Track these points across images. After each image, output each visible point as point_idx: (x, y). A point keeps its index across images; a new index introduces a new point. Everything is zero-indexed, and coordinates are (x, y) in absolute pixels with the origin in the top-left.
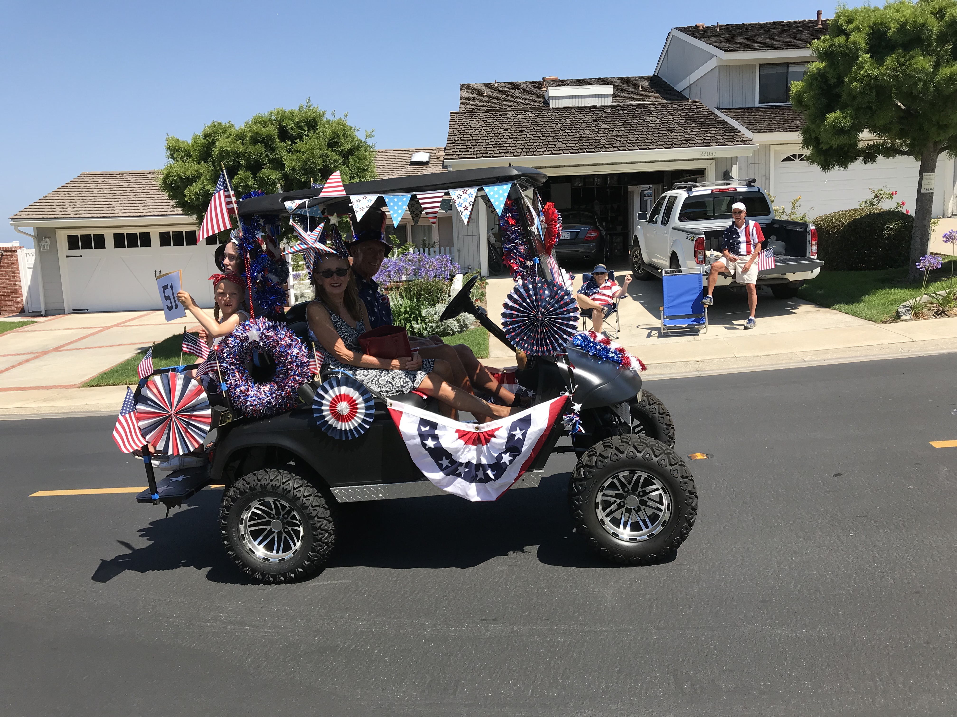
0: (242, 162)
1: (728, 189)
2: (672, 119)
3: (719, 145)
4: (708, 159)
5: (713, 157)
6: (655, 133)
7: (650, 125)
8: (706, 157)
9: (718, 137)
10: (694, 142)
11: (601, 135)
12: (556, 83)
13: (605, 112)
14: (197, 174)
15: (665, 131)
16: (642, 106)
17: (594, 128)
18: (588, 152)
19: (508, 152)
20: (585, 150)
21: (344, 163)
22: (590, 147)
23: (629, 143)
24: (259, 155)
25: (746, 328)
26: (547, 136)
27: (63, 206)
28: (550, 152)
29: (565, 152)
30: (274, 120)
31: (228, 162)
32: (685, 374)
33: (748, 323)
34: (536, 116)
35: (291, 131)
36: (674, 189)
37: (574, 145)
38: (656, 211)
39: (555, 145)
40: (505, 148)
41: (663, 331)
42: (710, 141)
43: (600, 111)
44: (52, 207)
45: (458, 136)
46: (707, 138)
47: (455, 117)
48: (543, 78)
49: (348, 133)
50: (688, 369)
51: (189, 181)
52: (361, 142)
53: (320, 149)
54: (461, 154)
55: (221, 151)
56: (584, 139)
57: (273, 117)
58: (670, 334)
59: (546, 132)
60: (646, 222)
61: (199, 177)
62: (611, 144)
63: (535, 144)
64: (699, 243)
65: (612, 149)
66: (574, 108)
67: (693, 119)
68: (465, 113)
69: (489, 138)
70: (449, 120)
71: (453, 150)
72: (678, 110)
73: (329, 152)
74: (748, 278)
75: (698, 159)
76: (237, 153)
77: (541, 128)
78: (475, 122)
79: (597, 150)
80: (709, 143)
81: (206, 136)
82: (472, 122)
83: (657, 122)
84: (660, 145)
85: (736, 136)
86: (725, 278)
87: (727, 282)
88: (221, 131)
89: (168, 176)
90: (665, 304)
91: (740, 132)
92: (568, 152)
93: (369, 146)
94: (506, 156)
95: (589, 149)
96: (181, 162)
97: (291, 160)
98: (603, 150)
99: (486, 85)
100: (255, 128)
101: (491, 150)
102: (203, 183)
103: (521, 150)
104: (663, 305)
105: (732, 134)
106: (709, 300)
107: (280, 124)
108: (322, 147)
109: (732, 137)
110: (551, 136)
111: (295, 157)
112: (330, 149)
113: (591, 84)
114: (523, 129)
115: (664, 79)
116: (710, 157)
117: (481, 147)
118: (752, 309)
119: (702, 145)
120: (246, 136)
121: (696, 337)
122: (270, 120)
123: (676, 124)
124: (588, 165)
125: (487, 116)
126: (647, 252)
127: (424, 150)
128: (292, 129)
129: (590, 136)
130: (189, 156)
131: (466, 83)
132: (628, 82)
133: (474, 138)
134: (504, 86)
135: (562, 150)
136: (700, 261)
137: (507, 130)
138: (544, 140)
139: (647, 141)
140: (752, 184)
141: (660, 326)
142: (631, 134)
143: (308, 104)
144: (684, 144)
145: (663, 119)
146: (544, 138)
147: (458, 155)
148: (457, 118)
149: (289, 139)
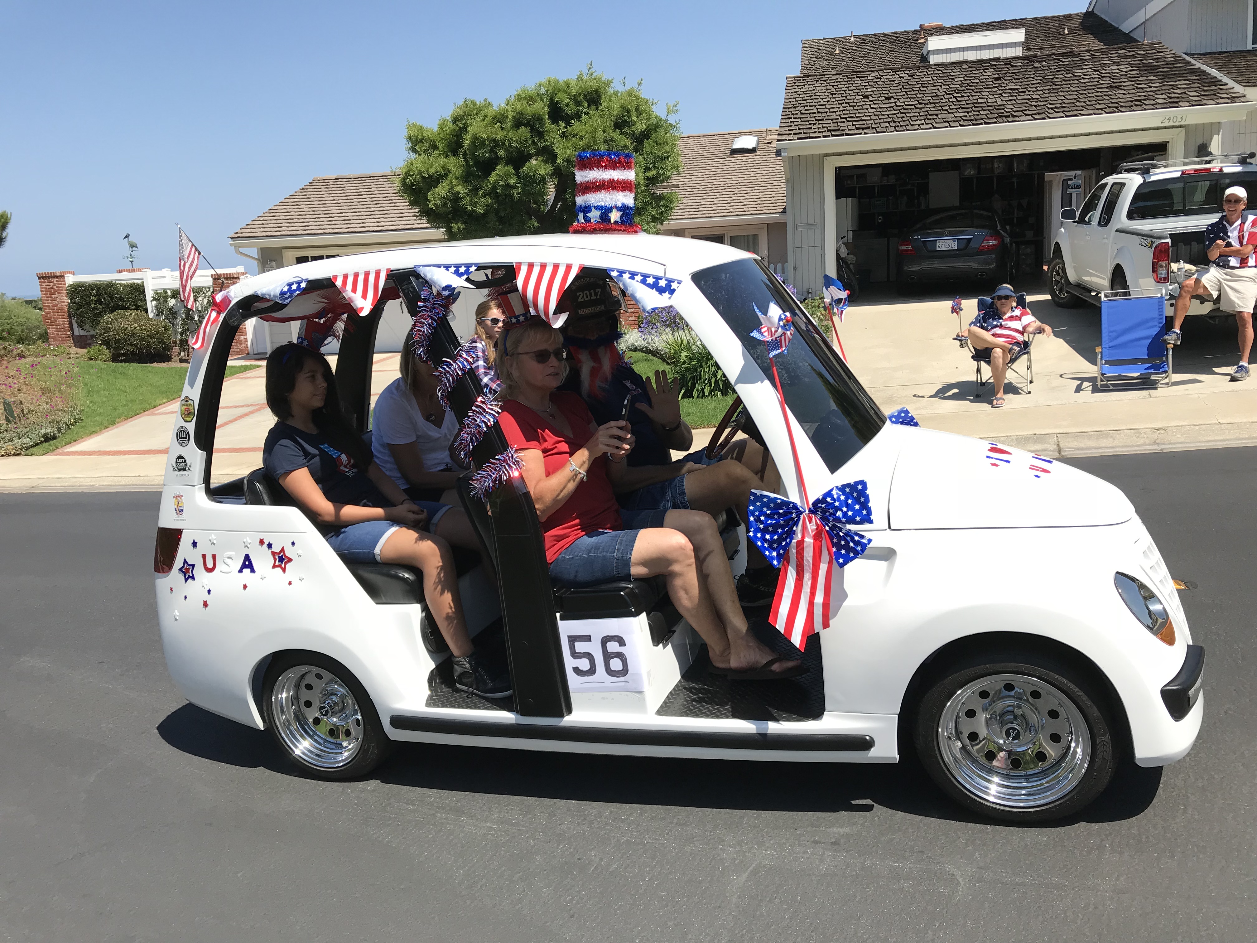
0: (502, 153)
1: (1209, 169)
2: (1117, 71)
3: (1193, 105)
4: (1173, 127)
5: (1182, 123)
6: (1090, 91)
7: (1082, 81)
8: (1171, 124)
9: (1191, 94)
10: (1153, 102)
11: (1007, 99)
12: (940, 30)
13: (1013, 66)
14: (444, 170)
15: (1107, 88)
16: (1071, 54)
17: (996, 89)
18: (986, 123)
19: (869, 128)
20: (982, 121)
21: (636, 150)
22: (990, 116)
23: (1049, 108)
24: (523, 142)
25: (1233, 379)
26: (925, 104)
27: (290, 221)
28: (930, 126)
29: (952, 124)
30: (543, 94)
31: (483, 153)
32: (1136, 448)
33: (1236, 372)
34: (909, 76)
35: (566, 109)
36: (1120, 173)
37: (966, 114)
38: (1090, 206)
39: (937, 115)
40: (864, 122)
41: (1099, 383)
42: (1177, 100)
43: (1005, 64)
44: (278, 221)
45: (797, 109)
46: (1173, 95)
47: (794, 83)
48: (921, 25)
49: (642, 108)
50: (1141, 441)
51: (433, 181)
52: (661, 120)
53: (604, 132)
54: (801, 133)
55: (475, 138)
56: (982, 105)
57: (543, 91)
58: (1111, 388)
59: (925, 98)
60: (1074, 222)
61: (446, 176)
62: (1022, 111)
63: (908, 115)
64: (1161, 251)
65: (1024, 118)
66: (966, 62)
67: (1151, 69)
68: (808, 77)
69: (841, 109)
70: (785, 87)
71: (790, 128)
72: (1126, 57)
73: (617, 135)
74: (1241, 304)
75: (1158, 128)
76: (494, 140)
77: (917, 92)
78: (821, 88)
79: (1000, 120)
80: (1177, 102)
81: (455, 120)
82: (818, 88)
83: (1094, 76)
84: (1097, 109)
85: (1219, 91)
86: (1202, 303)
87: (1206, 309)
88: (475, 112)
89: (407, 175)
90: (1103, 343)
91: (1226, 84)
92: (957, 124)
93: (671, 125)
94: (865, 133)
95: (989, 118)
96: (423, 155)
97: (565, 148)
98: (1009, 119)
99: (838, 40)
100: (519, 106)
101: (844, 126)
102: (451, 182)
103: (887, 124)
104: (1101, 345)
105: (1215, 88)
106: (1174, 336)
107: (551, 99)
108: (607, 129)
109: (1213, 92)
110: (931, 103)
111: (570, 144)
112: (618, 131)
113: (992, 30)
114: (890, 95)
115: (1103, 16)
116: (1177, 124)
117: (830, 121)
118: (1244, 349)
119: (1165, 106)
120: (507, 117)
121: (1152, 392)
122: (538, 94)
123: (1123, 77)
124: (987, 143)
125: (839, 80)
126: (1074, 267)
127: (750, 133)
128: (567, 106)
129: (989, 100)
130: (435, 147)
131: (810, 38)
132: (1048, 23)
133: (819, 110)
134: (863, 40)
135: (948, 122)
136: (1160, 279)
137: (867, 97)
138: (921, 109)
139: (1078, 104)
140: (1248, 160)
141: (1096, 375)
142: (1052, 95)
143: (590, 71)
144: (1136, 105)
145: (1103, 72)
146: (921, 106)
147: (797, 134)
148: (797, 84)
149: (562, 119)
